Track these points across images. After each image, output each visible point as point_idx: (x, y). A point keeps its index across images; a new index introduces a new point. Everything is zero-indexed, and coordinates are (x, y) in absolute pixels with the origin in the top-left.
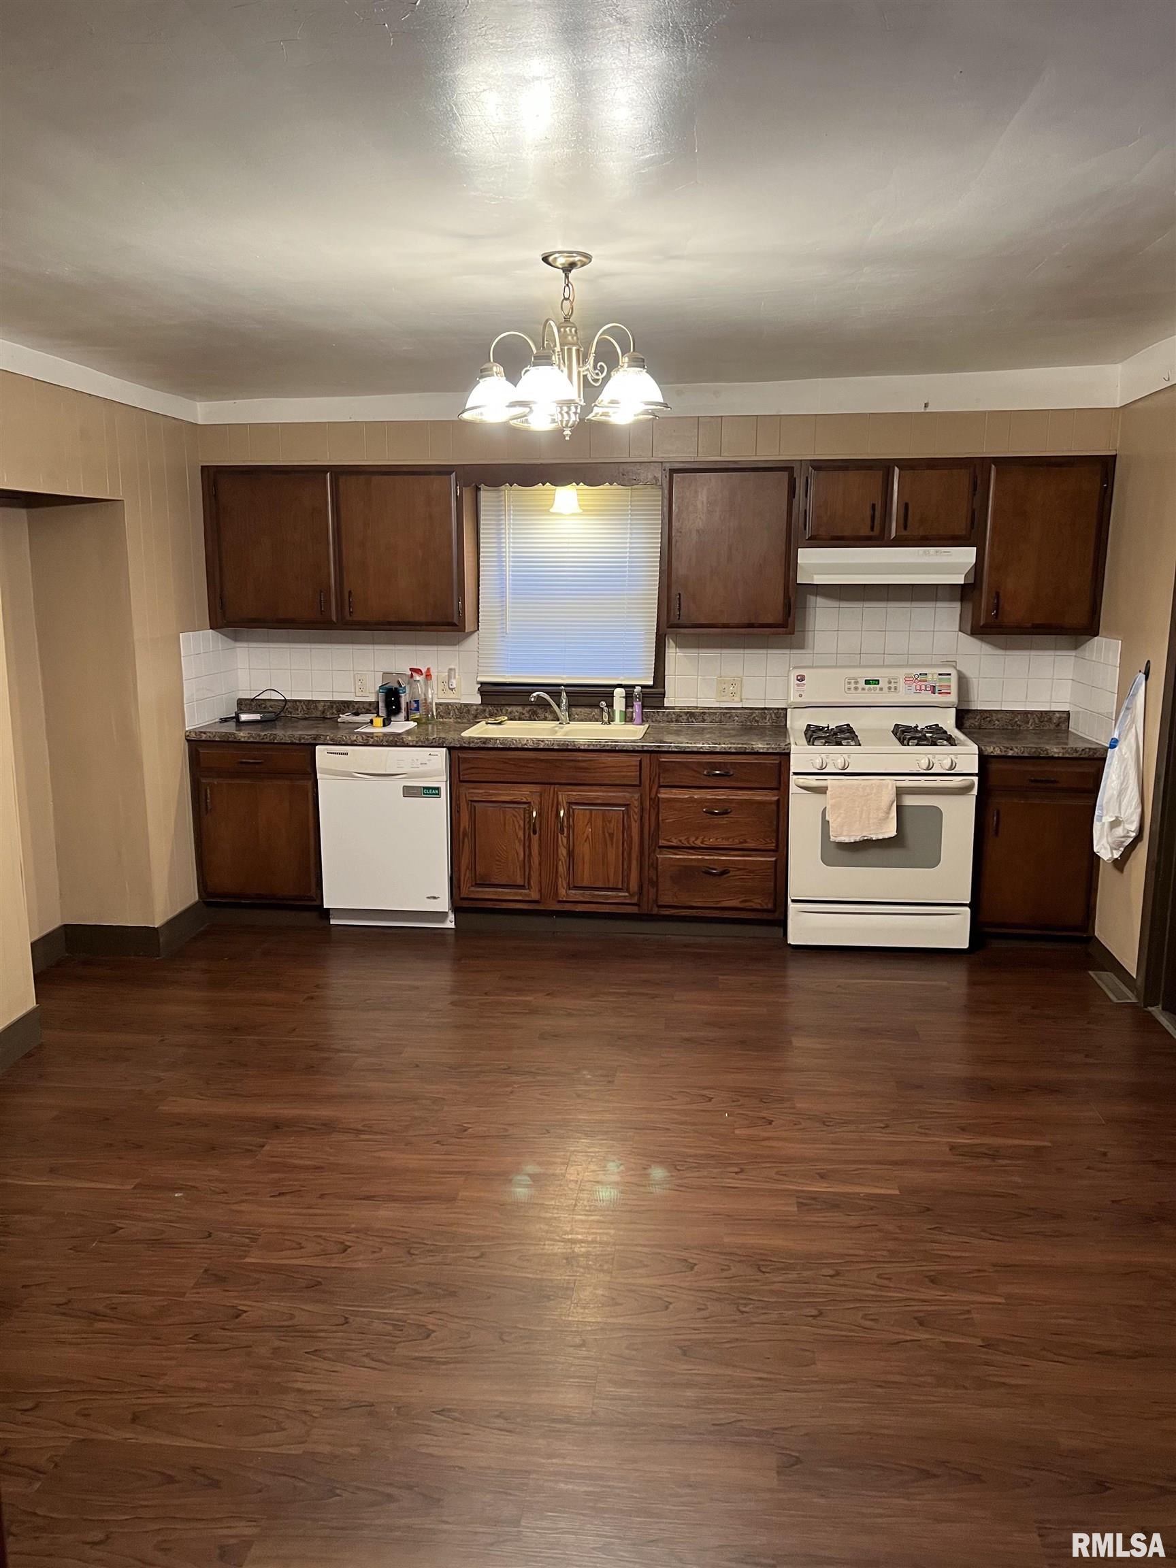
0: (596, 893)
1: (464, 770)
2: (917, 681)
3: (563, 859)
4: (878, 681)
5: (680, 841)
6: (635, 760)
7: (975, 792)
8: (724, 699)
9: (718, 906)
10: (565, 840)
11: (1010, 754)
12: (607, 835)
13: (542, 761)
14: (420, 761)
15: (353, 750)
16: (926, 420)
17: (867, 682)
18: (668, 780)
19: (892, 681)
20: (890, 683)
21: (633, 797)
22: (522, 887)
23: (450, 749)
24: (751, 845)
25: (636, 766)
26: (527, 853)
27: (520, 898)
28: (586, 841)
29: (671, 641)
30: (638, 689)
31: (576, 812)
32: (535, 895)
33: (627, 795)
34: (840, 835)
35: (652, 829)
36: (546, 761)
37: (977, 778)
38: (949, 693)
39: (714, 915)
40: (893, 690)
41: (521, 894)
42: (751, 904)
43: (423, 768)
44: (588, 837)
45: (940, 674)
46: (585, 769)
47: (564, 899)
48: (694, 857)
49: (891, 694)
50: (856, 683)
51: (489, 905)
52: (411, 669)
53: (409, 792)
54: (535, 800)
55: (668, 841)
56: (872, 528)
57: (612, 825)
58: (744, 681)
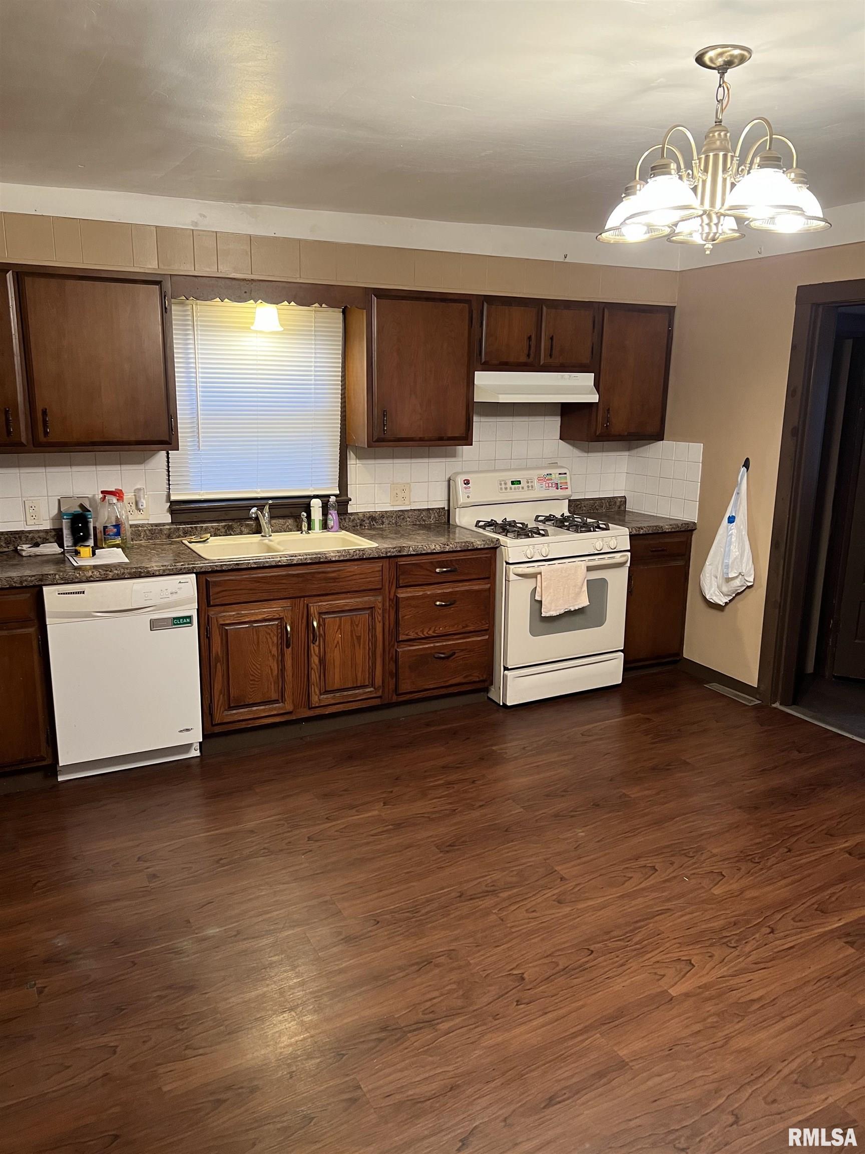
0: (345, 693)
1: (214, 594)
2: (545, 480)
3: (315, 667)
4: (520, 481)
5: (417, 633)
6: (377, 566)
7: (628, 564)
8: (398, 503)
9: (447, 684)
10: (317, 649)
11: (641, 533)
12: (355, 637)
13: (293, 575)
14: (169, 591)
15: (90, 587)
16: (563, 268)
17: (513, 483)
18: (406, 581)
19: (530, 481)
20: (528, 482)
21: (376, 600)
22: (276, 701)
23: (197, 574)
24: (471, 628)
25: (380, 571)
26: (280, 667)
27: (275, 712)
28: (336, 647)
29: (351, 452)
30: (333, 499)
31: (327, 621)
32: (289, 707)
33: (372, 598)
34: (549, 611)
35: (392, 626)
36: (298, 575)
37: (630, 553)
38: (567, 488)
39: (441, 693)
40: (530, 488)
41: (275, 709)
42: (470, 678)
43: (174, 597)
44: (338, 642)
45: (560, 474)
46: (334, 579)
47: (317, 705)
48: (427, 646)
49: (530, 492)
50: (505, 484)
51: (243, 725)
52: (102, 492)
53: (155, 625)
54: (287, 615)
55: (407, 635)
56: (529, 355)
57: (359, 628)
58: (412, 486)
